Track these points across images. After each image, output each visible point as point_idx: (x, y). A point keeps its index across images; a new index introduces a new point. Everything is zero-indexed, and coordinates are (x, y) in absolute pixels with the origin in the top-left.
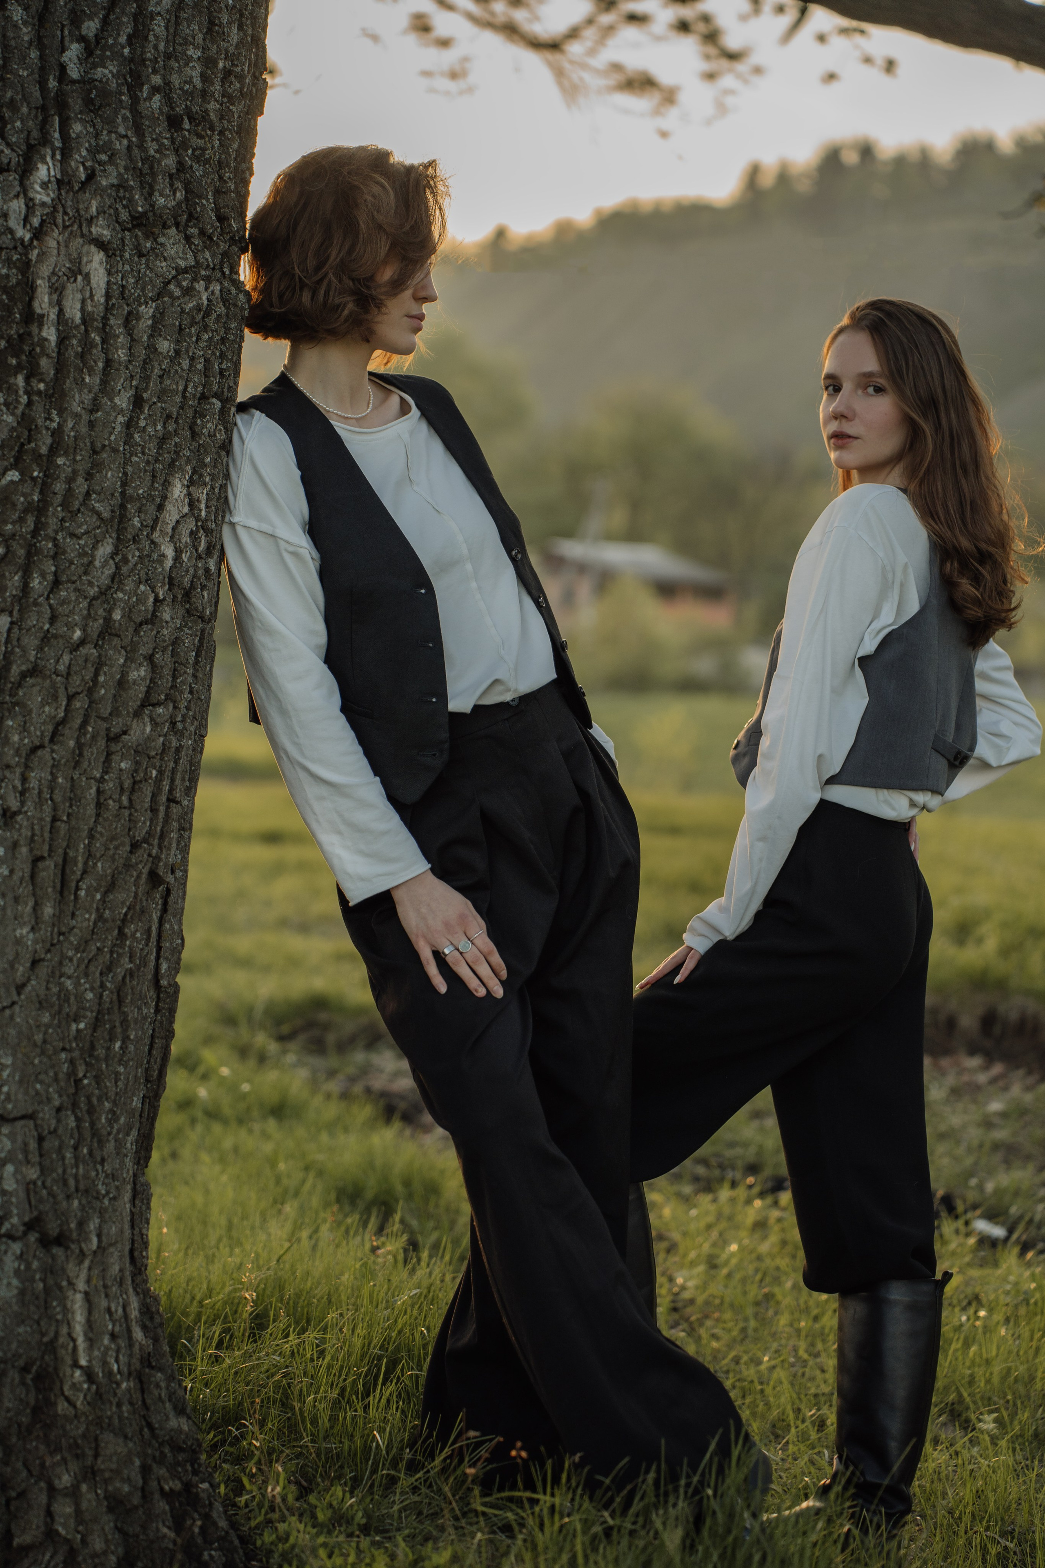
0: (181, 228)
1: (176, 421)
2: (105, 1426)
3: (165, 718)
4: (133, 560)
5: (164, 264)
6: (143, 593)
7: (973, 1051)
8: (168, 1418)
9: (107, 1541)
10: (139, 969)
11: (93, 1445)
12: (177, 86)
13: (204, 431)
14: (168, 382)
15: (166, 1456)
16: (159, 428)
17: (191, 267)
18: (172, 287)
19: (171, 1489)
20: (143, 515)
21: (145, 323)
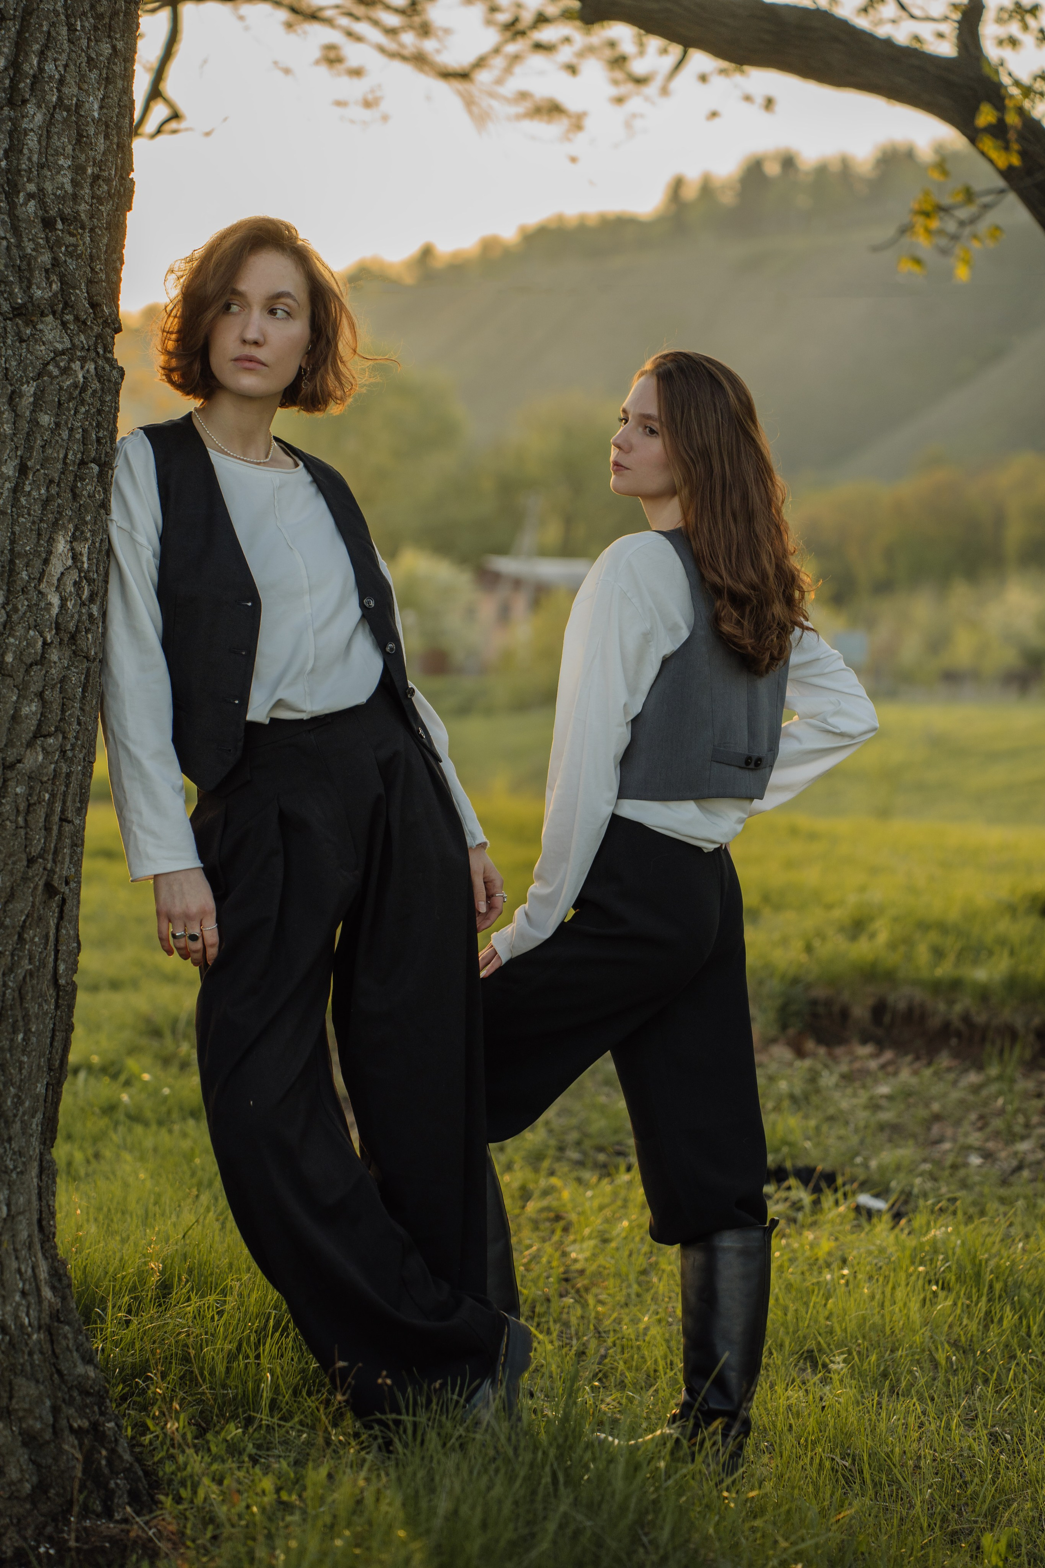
0: (57, 316)
1: (58, 485)
2: (18, 1372)
3: (55, 747)
4: (22, 609)
5: (43, 348)
6: (32, 637)
7: (864, 1041)
8: (75, 1366)
9: (22, 1471)
10: (39, 970)
11: (8, 1389)
12: (50, 192)
13: (84, 492)
14: (50, 451)
15: (74, 1399)
16: (43, 491)
17: (67, 349)
18: (51, 367)
19: (79, 1426)
20: (30, 569)
21: (27, 400)
